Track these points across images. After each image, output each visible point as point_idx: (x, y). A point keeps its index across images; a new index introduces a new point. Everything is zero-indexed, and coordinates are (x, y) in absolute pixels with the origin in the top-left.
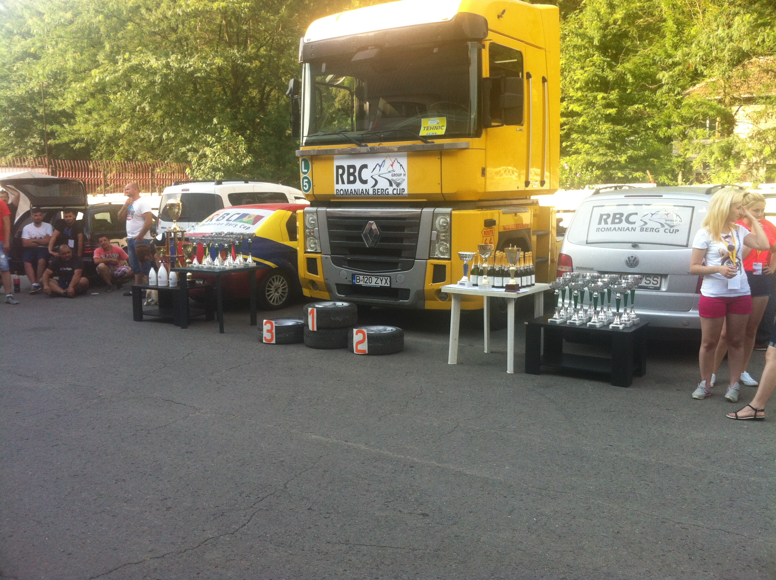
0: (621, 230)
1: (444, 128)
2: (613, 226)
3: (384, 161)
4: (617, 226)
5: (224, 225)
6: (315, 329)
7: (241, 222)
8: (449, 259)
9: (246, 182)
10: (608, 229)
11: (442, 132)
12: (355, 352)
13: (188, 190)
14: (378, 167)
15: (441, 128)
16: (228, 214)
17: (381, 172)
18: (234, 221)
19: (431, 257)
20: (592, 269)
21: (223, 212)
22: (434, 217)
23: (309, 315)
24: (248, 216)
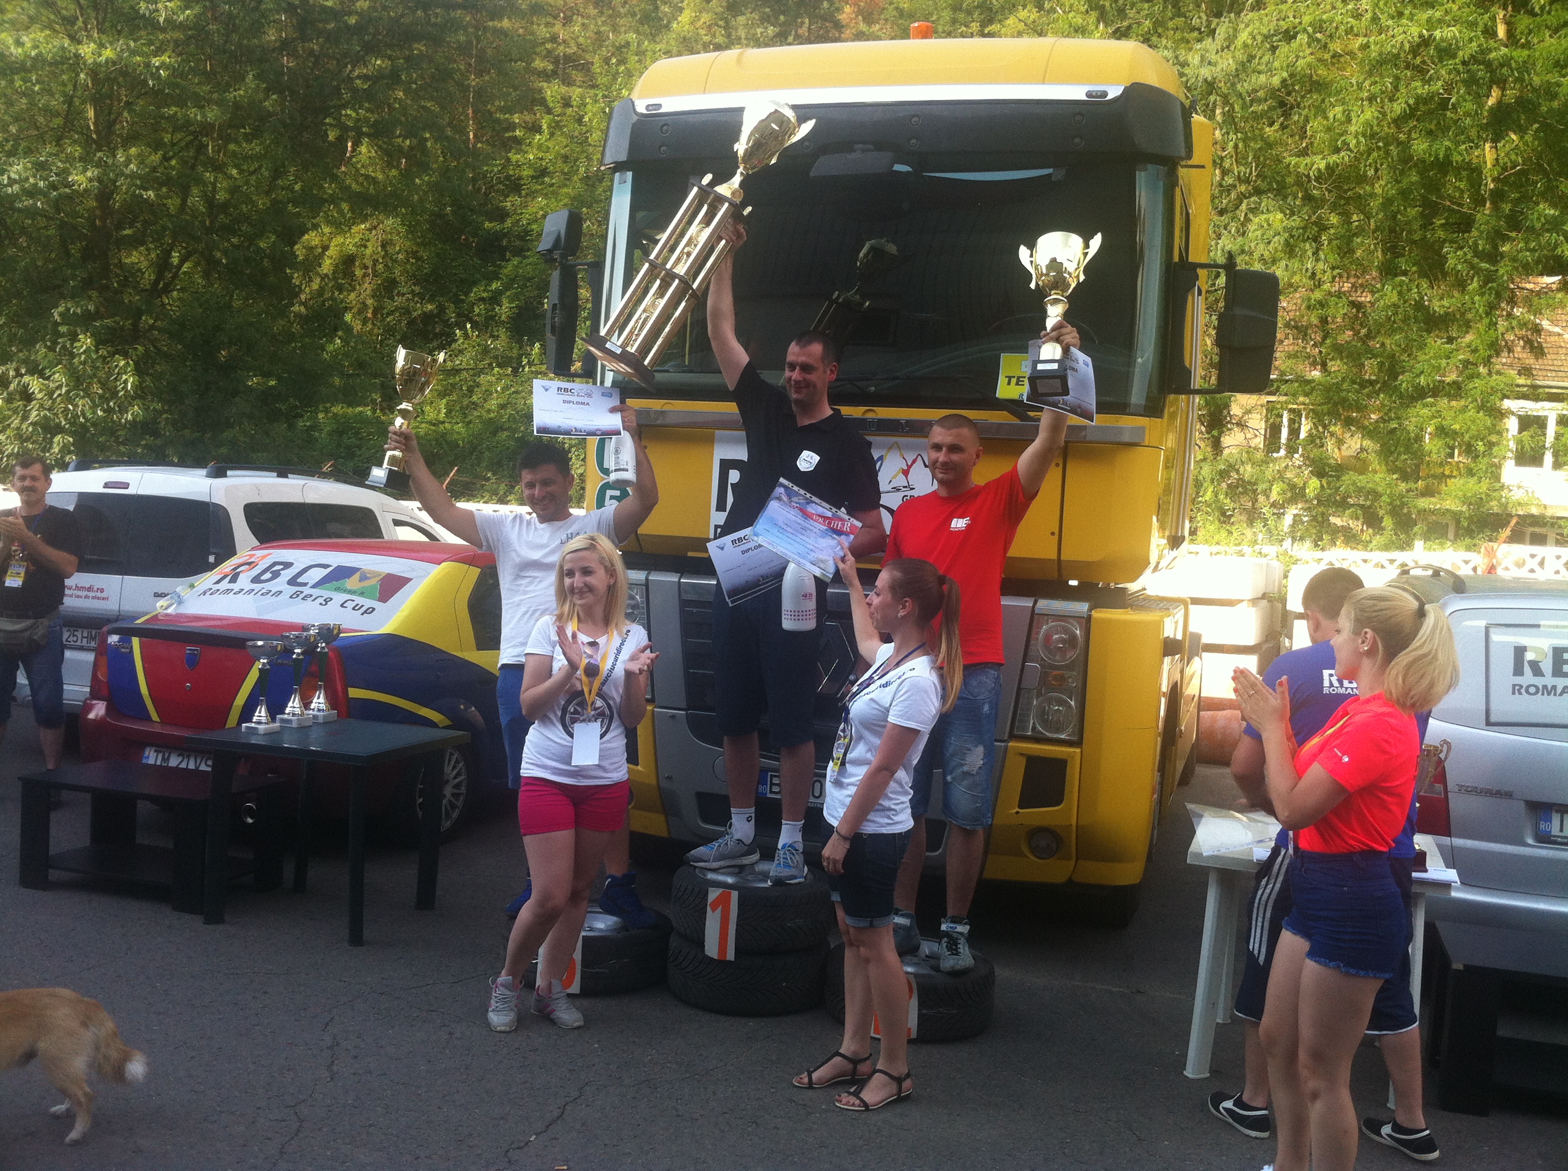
2: (1561, 683)
5: (285, 597)
6: (731, 956)
7: (338, 589)
8: (1078, 743)
9: (282, 474)
10: (1550, 691)
13: (126, 486)
16: (287, 565)
18: (314, 586)
19: (1015, 733)
20: (1509, 795)
21: (264, 557)
22: (1034, 624)
23: (709, 909)
24: (357, 576)
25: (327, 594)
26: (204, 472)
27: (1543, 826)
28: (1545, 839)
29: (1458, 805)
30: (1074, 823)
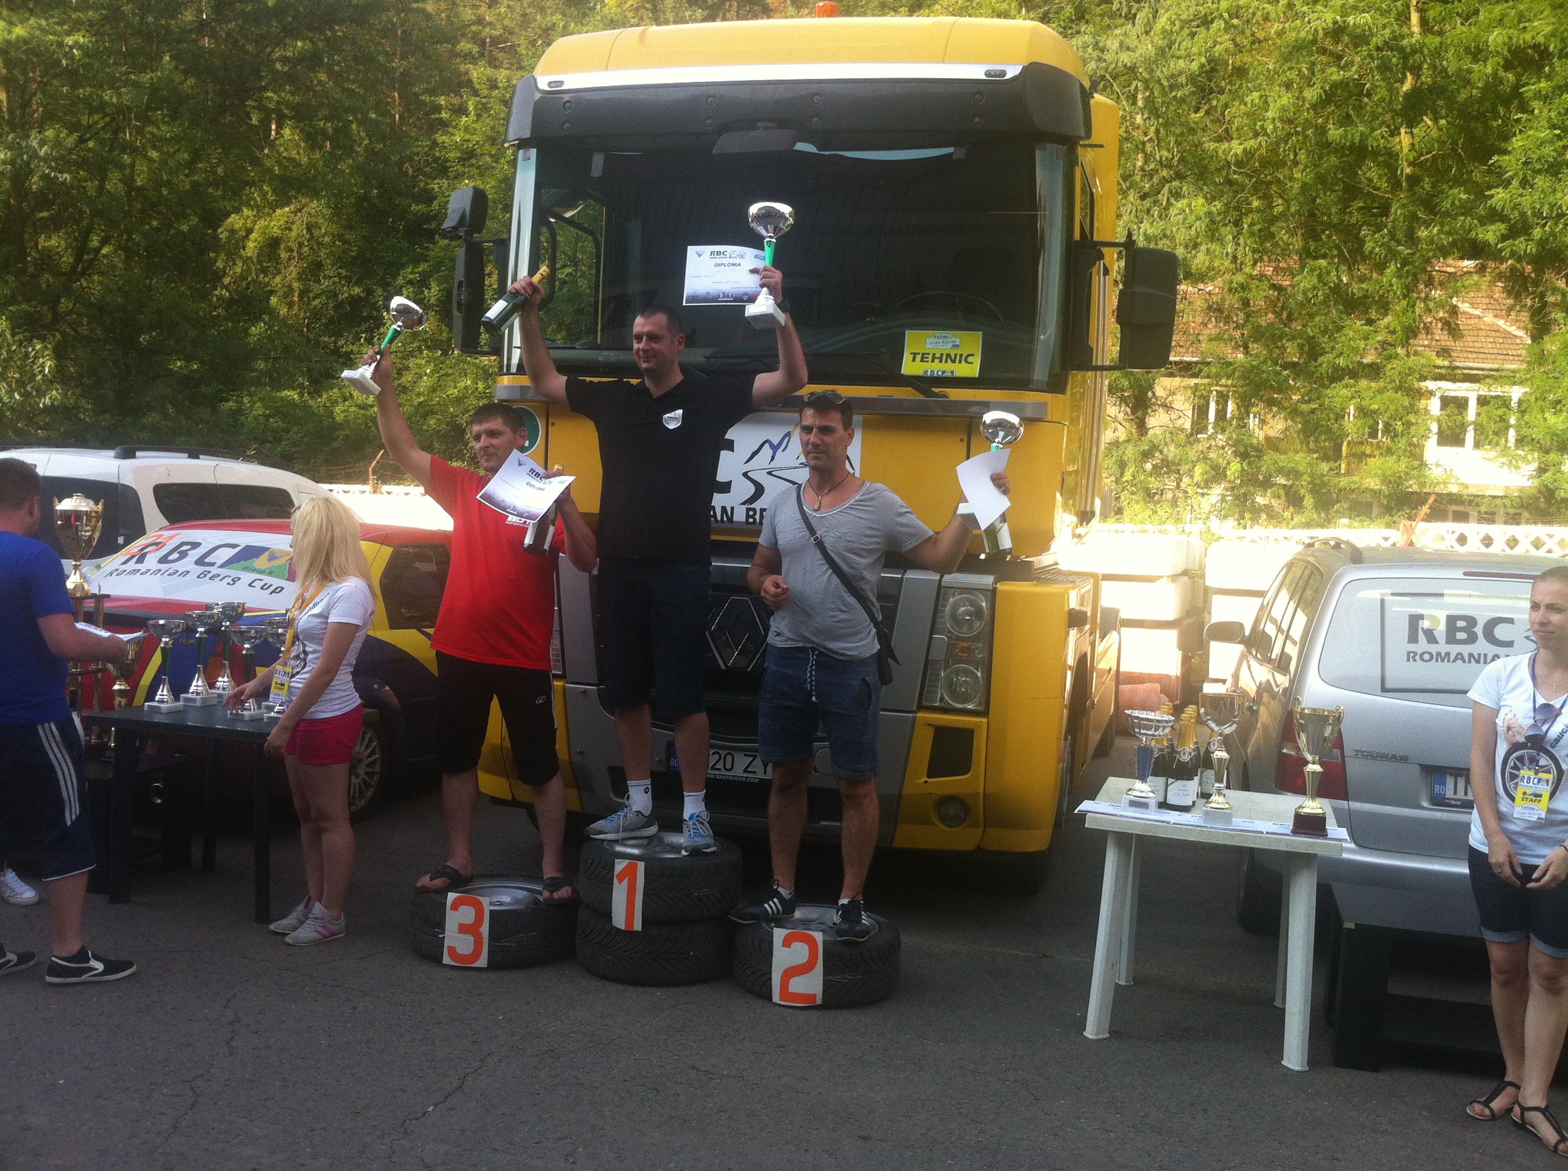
0: (1478, 661)
1: (977, 361)
2: (1454, 649)
3: (788, 434)
4: (1465, 649)
5: (192, 577)
6: (638, 926)
8: (985, 713)
9: (194, 455)
10: (1444, 657)
11: (972, 369)
12: (776, 998)
14: (767, 451)
15: (966, 359)
16: (195, 545)
17: (774, 464)
18: (222, 566)
19: (925, 704)
20: (1404, 759)
21: (172, 537)
22: (941, 596)
23: (615, 880)
24: (266, 555)
25: (233, 573)
26: (112, 453)
27: (1437, 789)
28: (1439, 801)
29: (1355, 769)
30: (981, 791)
